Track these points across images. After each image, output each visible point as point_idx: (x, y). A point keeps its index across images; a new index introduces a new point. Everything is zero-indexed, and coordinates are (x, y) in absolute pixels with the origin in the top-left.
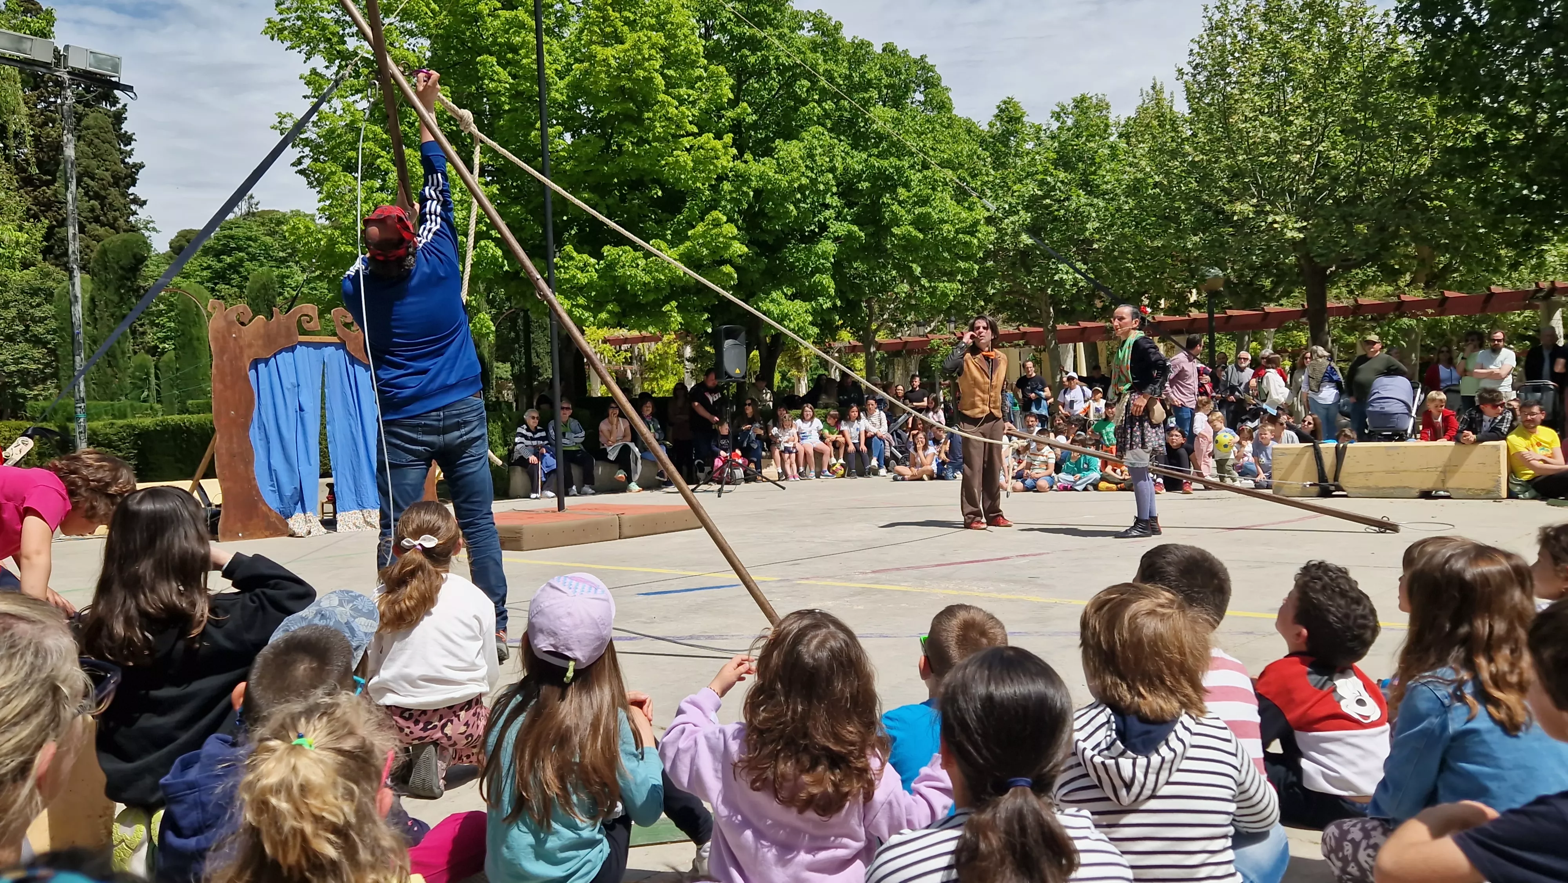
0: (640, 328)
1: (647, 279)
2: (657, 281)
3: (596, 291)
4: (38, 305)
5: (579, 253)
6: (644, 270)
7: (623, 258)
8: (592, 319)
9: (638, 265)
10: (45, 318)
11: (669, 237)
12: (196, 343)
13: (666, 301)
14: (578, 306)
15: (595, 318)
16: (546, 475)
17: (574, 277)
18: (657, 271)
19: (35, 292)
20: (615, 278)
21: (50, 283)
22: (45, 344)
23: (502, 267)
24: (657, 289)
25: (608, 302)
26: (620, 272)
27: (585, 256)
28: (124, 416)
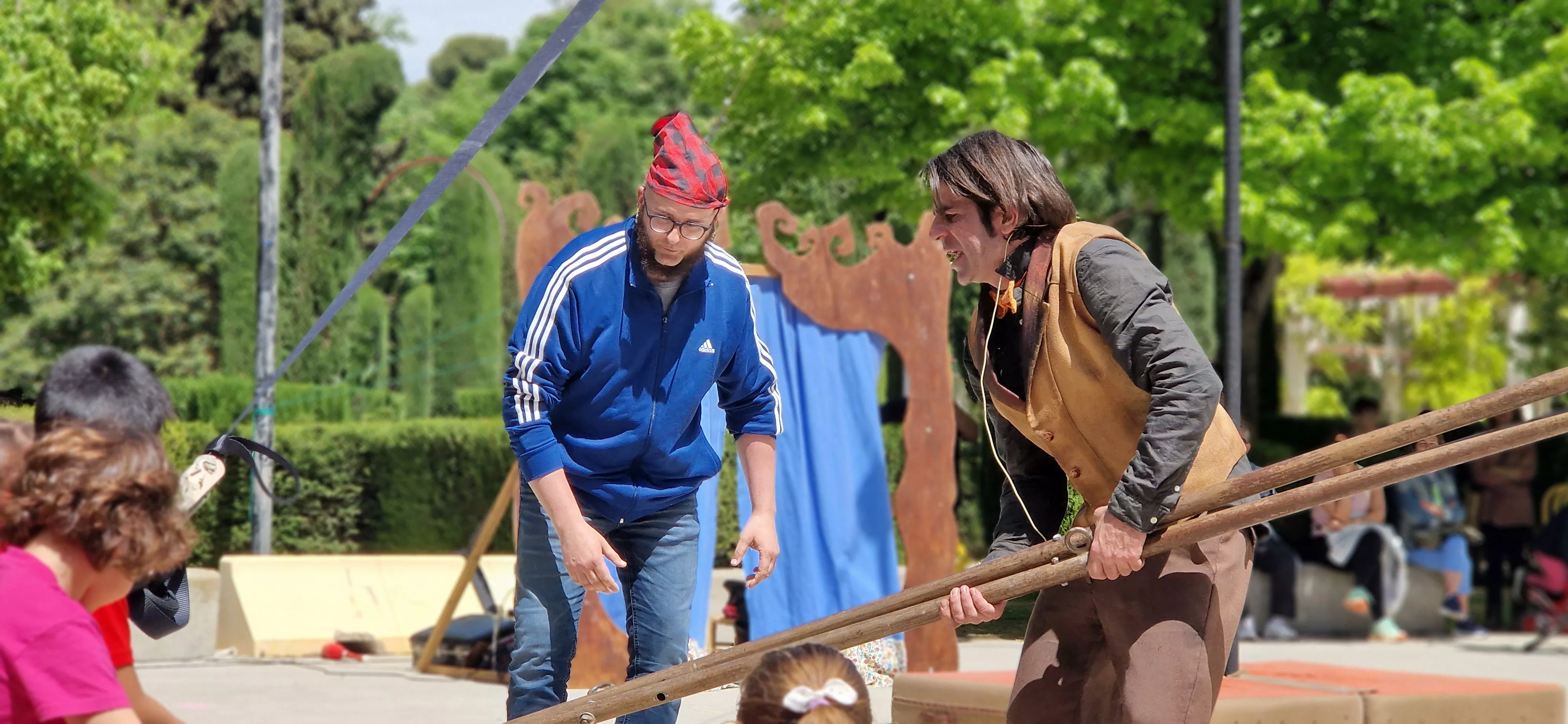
0: (1419, 260)
1: (1442, 149)
2: (1466, 155)
3: (1324, 175)
5: (1287, 88)
7: (1387, 102)
9: (1421, 119)
10: (199, 212)
11: (1497, 54)
12: (473, 270)
13: (1486, 198)
14: (1280, 208)
17: (1274, 142)
18: (1467, 131)
20: (1367, 148)
22: (194, 263)
23: (1113, 118)
24: (1465, 172)
25: (1346, 200)
26: (1377, 133)
27: (1302, 97)
28: (337, 415)
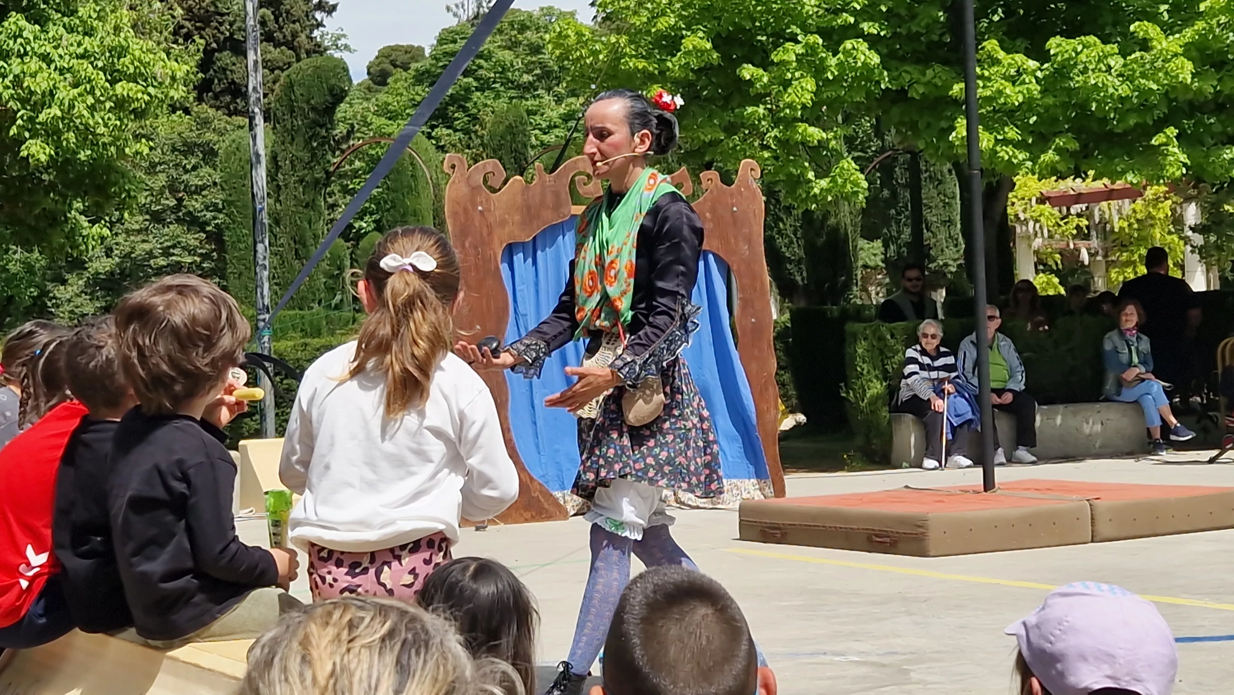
0: (1114, 176)
1: (1124, 90)
2: (1145, 93)
3: (1037, 115)
4: (194, 168)
5: (1008, 51)
6: (1121, 75)
7: (1083, 57)
8: (1029, 164)
9: (1109, 68)
10: (203, 188)
11: (1164, 17)
13: (1159, 126)
14: (1006, 142)
15: (1034, 159)
16: (954, 429)
17: (1000, 92)
18: (1143, 75)
19: (188, 149)
20: (1070, 91)
21: (210, 136)
22: (202, 226)
23: (878, 83)
24: (1144, 107)
25: (1057, 134)
27: (1019, 58)
